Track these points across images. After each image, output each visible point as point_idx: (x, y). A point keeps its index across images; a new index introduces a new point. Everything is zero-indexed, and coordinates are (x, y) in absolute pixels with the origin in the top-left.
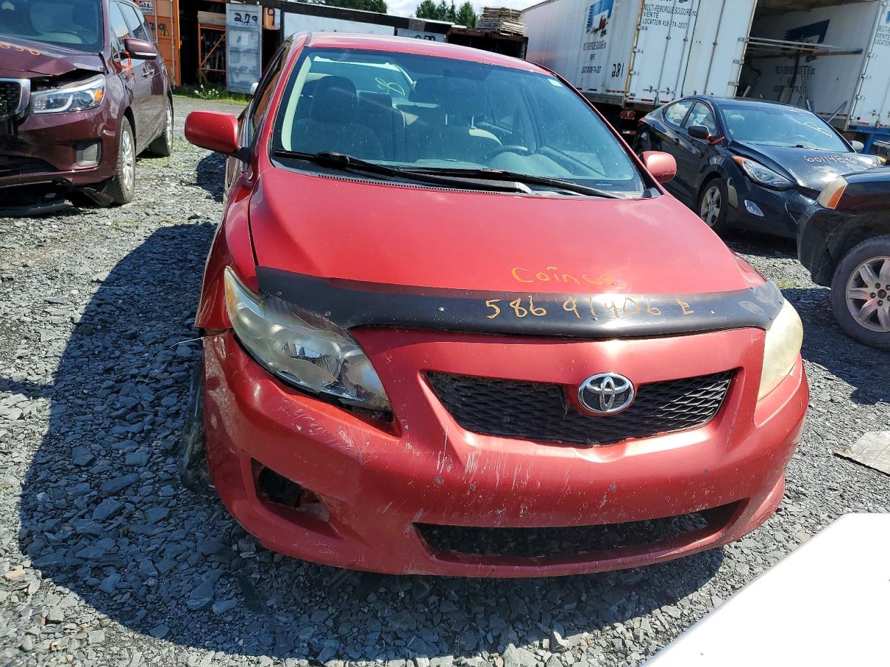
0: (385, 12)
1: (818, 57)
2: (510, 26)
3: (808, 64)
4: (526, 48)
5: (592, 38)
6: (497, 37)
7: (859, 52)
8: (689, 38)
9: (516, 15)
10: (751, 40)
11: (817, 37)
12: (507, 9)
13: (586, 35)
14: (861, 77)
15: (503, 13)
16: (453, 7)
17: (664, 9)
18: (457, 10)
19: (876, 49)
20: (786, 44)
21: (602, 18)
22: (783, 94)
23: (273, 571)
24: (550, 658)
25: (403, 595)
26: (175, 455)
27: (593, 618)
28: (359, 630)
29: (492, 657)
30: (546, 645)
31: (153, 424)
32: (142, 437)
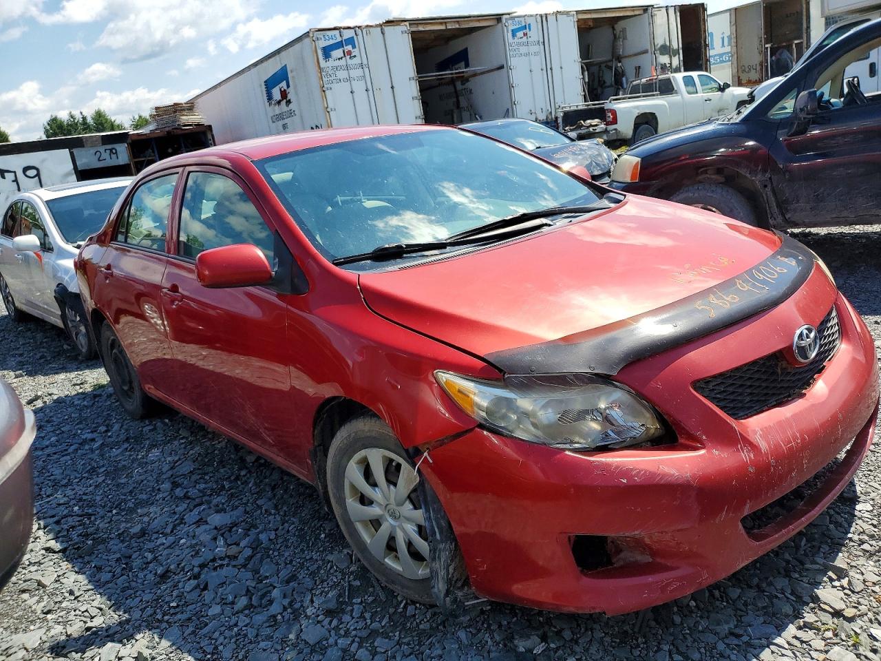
0: (7, 141)
1: (470, 79)
2: (187, 119)
3: (464, 87)
4: (213, 136)
5: (277, 110)
6: (180, 132)
7: (502, 67)
8: (370, 87)
9: (190, 106)
10: (419, 78)
11: (463, 64)
12: (180, 104)
13: (269, 109)
14: (511, 87)
15: (176, 108)
16: (84, 118)
17: (339, 68)
18: (89, 120)
19: (513, 62)
20: (439, 75)
21: (281, 90)
22: (455, 116)
23: (577, 649)
24: (850, 583)
25: (694, 604)
26: (343, 611)
27: (829, 541)
28: (705, 648)
29: (814, 608)
30: (834, 577)
31: (285, 596)
32: (292, 613)
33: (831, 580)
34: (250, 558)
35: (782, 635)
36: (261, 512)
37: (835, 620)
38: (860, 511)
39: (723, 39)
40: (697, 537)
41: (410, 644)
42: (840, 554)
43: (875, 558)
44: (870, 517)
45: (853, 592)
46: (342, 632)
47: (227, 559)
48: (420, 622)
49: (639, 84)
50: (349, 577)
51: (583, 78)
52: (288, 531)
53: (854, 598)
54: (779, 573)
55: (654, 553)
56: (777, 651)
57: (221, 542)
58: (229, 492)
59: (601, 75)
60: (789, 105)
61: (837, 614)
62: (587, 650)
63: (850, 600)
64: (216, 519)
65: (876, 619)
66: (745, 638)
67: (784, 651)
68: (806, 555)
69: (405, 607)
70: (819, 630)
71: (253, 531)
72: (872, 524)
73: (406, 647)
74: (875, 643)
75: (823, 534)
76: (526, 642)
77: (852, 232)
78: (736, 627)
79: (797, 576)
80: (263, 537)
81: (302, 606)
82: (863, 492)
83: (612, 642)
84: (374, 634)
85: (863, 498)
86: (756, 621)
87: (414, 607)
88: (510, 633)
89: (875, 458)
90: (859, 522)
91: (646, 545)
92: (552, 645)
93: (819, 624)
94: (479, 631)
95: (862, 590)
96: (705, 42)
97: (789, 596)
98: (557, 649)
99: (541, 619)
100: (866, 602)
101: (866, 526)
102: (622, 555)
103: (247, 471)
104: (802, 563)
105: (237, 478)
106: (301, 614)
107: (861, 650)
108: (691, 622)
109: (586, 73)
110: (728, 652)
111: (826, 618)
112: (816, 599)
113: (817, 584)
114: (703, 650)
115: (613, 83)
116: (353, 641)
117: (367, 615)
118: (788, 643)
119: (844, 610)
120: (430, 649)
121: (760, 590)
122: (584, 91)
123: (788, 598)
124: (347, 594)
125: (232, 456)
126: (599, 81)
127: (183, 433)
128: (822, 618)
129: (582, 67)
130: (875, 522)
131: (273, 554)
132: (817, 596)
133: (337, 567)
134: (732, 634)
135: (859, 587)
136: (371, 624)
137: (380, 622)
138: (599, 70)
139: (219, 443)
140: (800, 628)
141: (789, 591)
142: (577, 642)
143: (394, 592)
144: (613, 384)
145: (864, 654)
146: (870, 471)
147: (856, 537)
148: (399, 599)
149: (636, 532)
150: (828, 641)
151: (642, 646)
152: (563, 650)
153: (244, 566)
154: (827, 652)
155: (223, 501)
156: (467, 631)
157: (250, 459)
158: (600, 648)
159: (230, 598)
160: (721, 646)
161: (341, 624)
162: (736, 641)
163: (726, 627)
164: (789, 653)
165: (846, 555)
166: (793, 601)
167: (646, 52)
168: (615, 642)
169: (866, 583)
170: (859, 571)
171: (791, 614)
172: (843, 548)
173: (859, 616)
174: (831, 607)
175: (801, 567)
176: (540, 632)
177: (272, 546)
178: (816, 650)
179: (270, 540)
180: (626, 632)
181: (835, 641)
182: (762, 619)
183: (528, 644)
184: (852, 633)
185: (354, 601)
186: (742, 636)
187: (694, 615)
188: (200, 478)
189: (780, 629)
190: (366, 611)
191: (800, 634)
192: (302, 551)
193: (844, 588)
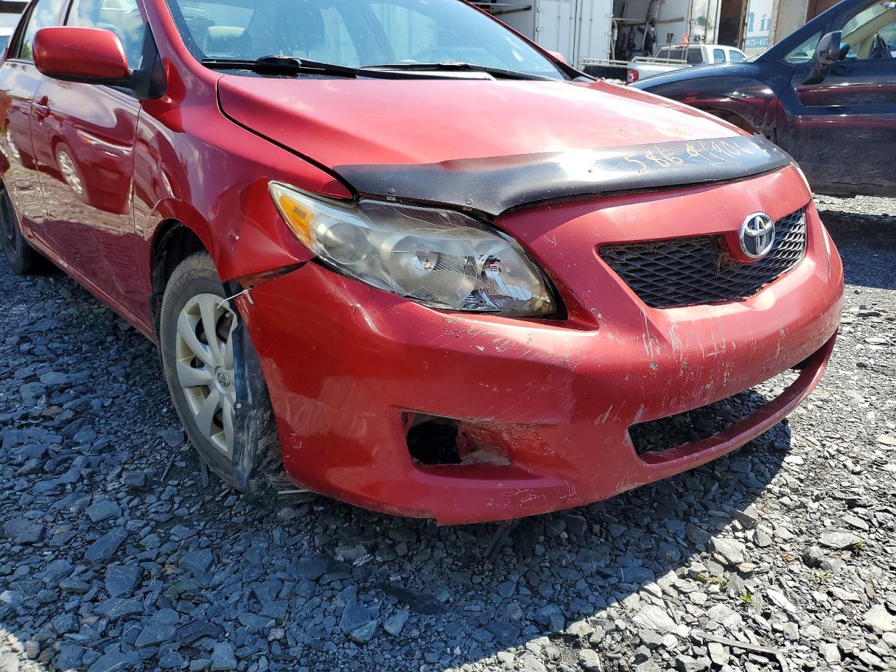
7: (529, 8)
14: (536, 31)
19: (542, 5)
23: (408, 567)
24: (755, 535)
25: (567, 537)
26: (151, 491)
27: (745, 489)
28: (561, 585)
29: (706, 558)
30: (739, 526)
31: (88, 466)
32: (87, 485)
33: (735, 529)
34: (69, 421)
35: (659, 581)
36: (108, 379)
37: (728, 574)
38: (788, 464)
39: (763, 21)
40: (567, 439)
41: (212, 536)
42: (753, 505)
43: (792, 514)
44: (799, 470)
45: (757, 546)
46: (138, 513)
47: (41, 419)
48: (236, 514)
49: (667, 51)
50: (176, 457)
51: (612, 36)
52: (129, 401)
53: (757, 552)
54: (677, 516)
55: (512, 455)
56: (647, 599)
57: (43, 401)
58: (84, 356)
59: (632, 36)
60: (809, 52)
61: (731, 567)
62: (419, 570)
63: (752, 554)
64: (51, 377)
65: (777, 580)
66: (613, 580)
67: (655, 600)
68: (714, 500)
69: (225, 497)
70: (704, 582)
71: (89, 395)
72: (799, 479)
73: (206, 538)
74: (770, 607)
75: (740, 481)
76: (349, 551)
77: (851, 212)
78: (607, 566)
79: (696, 520)
80: (95, 403)
81: (105, 479)
82: (797, 444)
83: (453, 564)
84: (174, 520)
85: (795, 450)
86: (632, 562)
87: (236, 497)
88: (334, 540)
89: (820, 414)
90: (785, 474)
91: (505, 443)
92: (379, 559)
93: (707, 575)
94: (299, 532)
95: (769, 546)
96: (744, 20)
97: (681, 541)
98: (384, 563)
99: (378, 529)
100: (770, 560)
101: (791, 479)
102: (476, 454)
103: (115, 337)
104: (706, 508)
105: (101, 343)
106: (99, 487)
107: (750, 612)
108: (555, 555)
109: (616, 31)
110: (588, 592)
111: (718, 570)
112: (710, 548)
113: (716, 532)
114: (558, 587)
115: (643, 48)
116: (146, 525)
117: (177, 499)
118: (664, 592)
119: (741, 563)
120: (232, 545)
121: (649, 530)
122: (611, 49)
123: (678, 543)
124: (165, 474)
125: (107, 323)
126: (629, 44)
127: (64, 293)
128: (711, 569)
129: (613, 23)
130: (802, 477)
131: (99, 421)
132: (713, 545)
133: (166, 444)
134: (599, 573)
135: (765, 541)
136: (178, 509)
137: (189, 508)
138: (631, 32)
139: (99, 308)
140: (682, 577)
141: (683, 537)
142: (410, 560)
143: (220, 479)
144: (496, 233)
145: (753, 617)
146: (811, 425)
147: (776, 489)
148: (223, 487)
149: (488, 419)
150: (713, 596)
151: (487, 573)
152: (389, 566)
153: (57, 429)
154: (707, 608)
155: (70, 362)
156: (284, 530)
157: (124, 327)
158: (435, 570)
159: (20, 459)
160: (582, 585)
161: (141, 505)
162: (601, 582)
163: (595, 565)
164: (661, 603)
165: (760, 505)
166: (684, 547)
167: (681, 20)
168: (457, 565)
169: (776, 539)
170: (770, 525)
171: (676, 560)
172: (758, 499)
173: (758, 573)
174: (726, 558)
175: (705, 512)
176: (369, 543)
177: (102, 413)
178: (695, 604)
179: (103, 406)
180: (474, 556)
181: (720, 597)
182: (640, 562)
183: (350, 553)
184: (744, 591)
185: (170, 482)
186: (610, 576)
187: (562, 548)
188: (58, 337)
189: (657, 575)
190: (178, 494)
191: (681, 584)
192: (135, 423)
193: (746, 540)
